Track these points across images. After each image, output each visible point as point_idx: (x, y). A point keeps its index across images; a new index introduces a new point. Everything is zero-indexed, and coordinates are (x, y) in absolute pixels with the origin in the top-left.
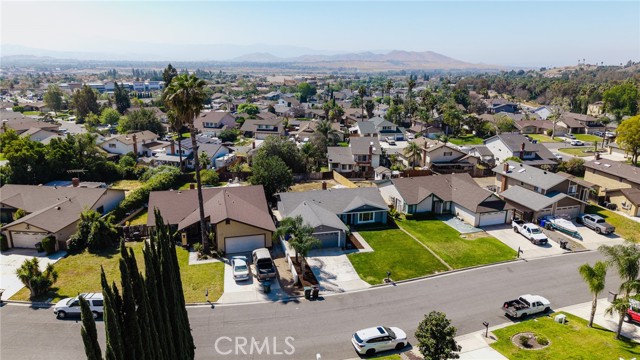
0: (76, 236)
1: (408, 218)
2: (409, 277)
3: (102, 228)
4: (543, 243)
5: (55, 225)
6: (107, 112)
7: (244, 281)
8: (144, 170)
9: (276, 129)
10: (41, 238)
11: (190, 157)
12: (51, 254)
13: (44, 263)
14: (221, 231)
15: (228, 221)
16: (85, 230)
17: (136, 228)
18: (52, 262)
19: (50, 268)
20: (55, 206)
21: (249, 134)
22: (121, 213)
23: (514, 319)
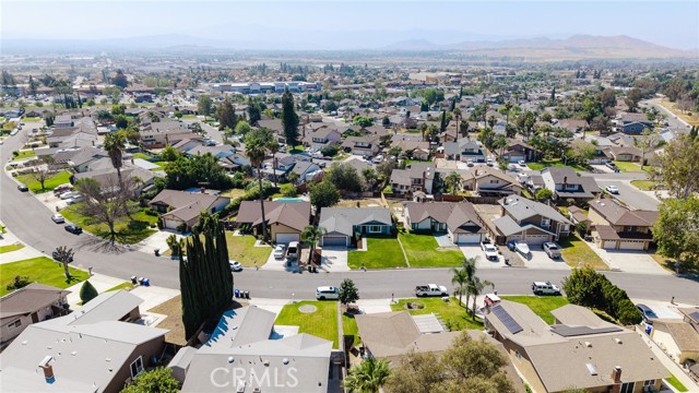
0: (197, 224)
1: (411, 232)
2: (377, 268)
3: (211, 221)
4: (493, 259)
5: (187, 218)
6: (241, 124)
7: (278, 259)
8: (248, 183)
9: (370, 146)
10: (179, 224)
11: (288, 172)
12: (184, 233)
13: (179, 237)
14: (274, 229)
15: (277, 223)
16: (202, 221)
17: (231, 223)
18: (184, 237)
19: (181, 240)
20: (188, 206)
21: (348, 150)
22: (224, 213)
23: (418, 296)
